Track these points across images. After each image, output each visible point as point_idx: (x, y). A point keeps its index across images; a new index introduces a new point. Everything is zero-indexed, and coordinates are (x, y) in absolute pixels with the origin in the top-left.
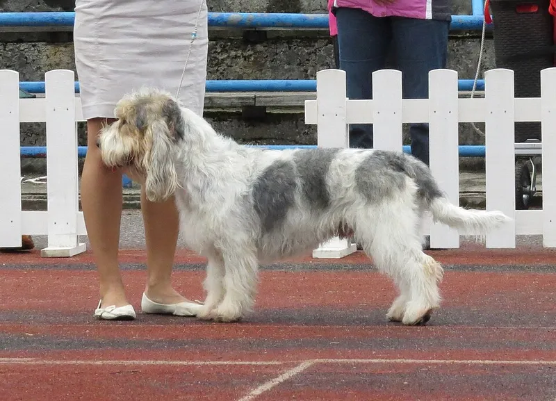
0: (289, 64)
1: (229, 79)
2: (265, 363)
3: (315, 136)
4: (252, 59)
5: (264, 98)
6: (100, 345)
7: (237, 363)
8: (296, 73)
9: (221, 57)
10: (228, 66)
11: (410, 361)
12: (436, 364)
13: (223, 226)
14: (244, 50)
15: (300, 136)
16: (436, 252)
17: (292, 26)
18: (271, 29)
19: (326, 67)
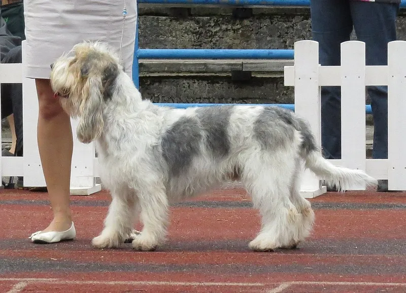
0: (271, 36)
1: (221, 48)
2: (250, 284)
3: (292, 96)
4: (240, 32)
5: (250, 65)
6: (113, 268)
7: (227, 284)
8: (277, 44)
9: (214, 30)
10: (220, 38)
11: (371, 284)
12: (393, 286)
13: (134, 171)
14: (234, 24)
15: (280, 97)
16: (393, 194)
17: (274, 4)
18: (257, 6)
19: (301, 39)
